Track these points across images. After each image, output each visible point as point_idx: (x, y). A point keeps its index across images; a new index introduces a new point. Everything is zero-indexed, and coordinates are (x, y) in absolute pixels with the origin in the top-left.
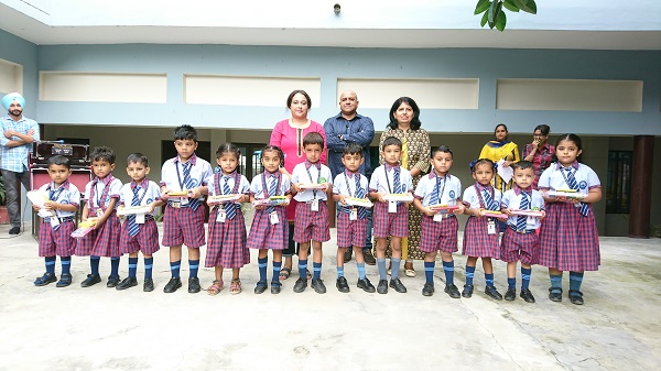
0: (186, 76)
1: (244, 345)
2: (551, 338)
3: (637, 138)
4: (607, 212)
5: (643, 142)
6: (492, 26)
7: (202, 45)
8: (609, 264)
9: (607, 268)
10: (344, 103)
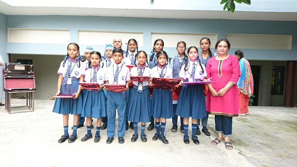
0: (79, 31)
3: (288, 62)
4: (271, 94)
5: (291, 64)
6: (229, 10)
7: (87, 16)
8: (279, 122)
9: (279, 124)
10: (115, 44)
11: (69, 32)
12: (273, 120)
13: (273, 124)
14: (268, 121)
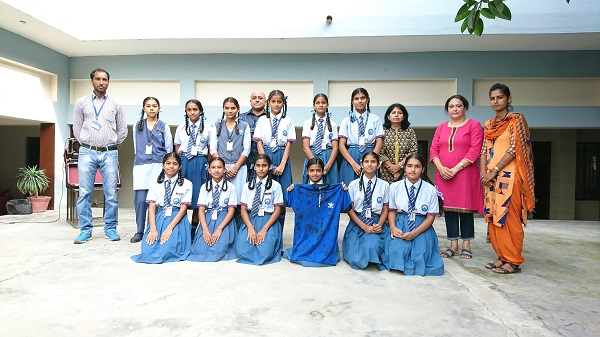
0: (197, 82)
1: (267, 309)
2: (537, 306)
4: (576, 199)
6: (471, 31)
7: (210, 55)
8: (582, 244)
9: (581, 247)
10: (254, 101)
11: (178, 85)
12: (570, 241)
13: (569, 247)
14: (561, 243)
